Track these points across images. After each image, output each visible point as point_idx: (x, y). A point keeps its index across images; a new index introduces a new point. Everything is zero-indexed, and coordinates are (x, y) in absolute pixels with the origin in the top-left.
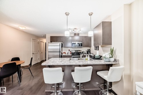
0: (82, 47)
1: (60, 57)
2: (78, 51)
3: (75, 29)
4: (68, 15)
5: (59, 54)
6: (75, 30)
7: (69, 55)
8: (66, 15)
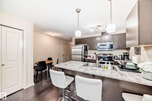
0: (113, 49)
1: (82, 61)
2: (107, 55)
3: (99, 26)
4: (79, 11)
5: (81, 57)
6: (98, 28)
7: (95, 59)
8: (77, 12)
